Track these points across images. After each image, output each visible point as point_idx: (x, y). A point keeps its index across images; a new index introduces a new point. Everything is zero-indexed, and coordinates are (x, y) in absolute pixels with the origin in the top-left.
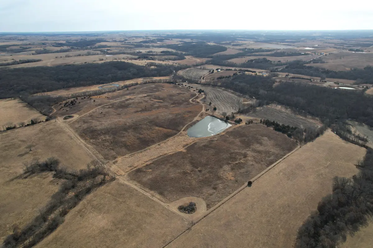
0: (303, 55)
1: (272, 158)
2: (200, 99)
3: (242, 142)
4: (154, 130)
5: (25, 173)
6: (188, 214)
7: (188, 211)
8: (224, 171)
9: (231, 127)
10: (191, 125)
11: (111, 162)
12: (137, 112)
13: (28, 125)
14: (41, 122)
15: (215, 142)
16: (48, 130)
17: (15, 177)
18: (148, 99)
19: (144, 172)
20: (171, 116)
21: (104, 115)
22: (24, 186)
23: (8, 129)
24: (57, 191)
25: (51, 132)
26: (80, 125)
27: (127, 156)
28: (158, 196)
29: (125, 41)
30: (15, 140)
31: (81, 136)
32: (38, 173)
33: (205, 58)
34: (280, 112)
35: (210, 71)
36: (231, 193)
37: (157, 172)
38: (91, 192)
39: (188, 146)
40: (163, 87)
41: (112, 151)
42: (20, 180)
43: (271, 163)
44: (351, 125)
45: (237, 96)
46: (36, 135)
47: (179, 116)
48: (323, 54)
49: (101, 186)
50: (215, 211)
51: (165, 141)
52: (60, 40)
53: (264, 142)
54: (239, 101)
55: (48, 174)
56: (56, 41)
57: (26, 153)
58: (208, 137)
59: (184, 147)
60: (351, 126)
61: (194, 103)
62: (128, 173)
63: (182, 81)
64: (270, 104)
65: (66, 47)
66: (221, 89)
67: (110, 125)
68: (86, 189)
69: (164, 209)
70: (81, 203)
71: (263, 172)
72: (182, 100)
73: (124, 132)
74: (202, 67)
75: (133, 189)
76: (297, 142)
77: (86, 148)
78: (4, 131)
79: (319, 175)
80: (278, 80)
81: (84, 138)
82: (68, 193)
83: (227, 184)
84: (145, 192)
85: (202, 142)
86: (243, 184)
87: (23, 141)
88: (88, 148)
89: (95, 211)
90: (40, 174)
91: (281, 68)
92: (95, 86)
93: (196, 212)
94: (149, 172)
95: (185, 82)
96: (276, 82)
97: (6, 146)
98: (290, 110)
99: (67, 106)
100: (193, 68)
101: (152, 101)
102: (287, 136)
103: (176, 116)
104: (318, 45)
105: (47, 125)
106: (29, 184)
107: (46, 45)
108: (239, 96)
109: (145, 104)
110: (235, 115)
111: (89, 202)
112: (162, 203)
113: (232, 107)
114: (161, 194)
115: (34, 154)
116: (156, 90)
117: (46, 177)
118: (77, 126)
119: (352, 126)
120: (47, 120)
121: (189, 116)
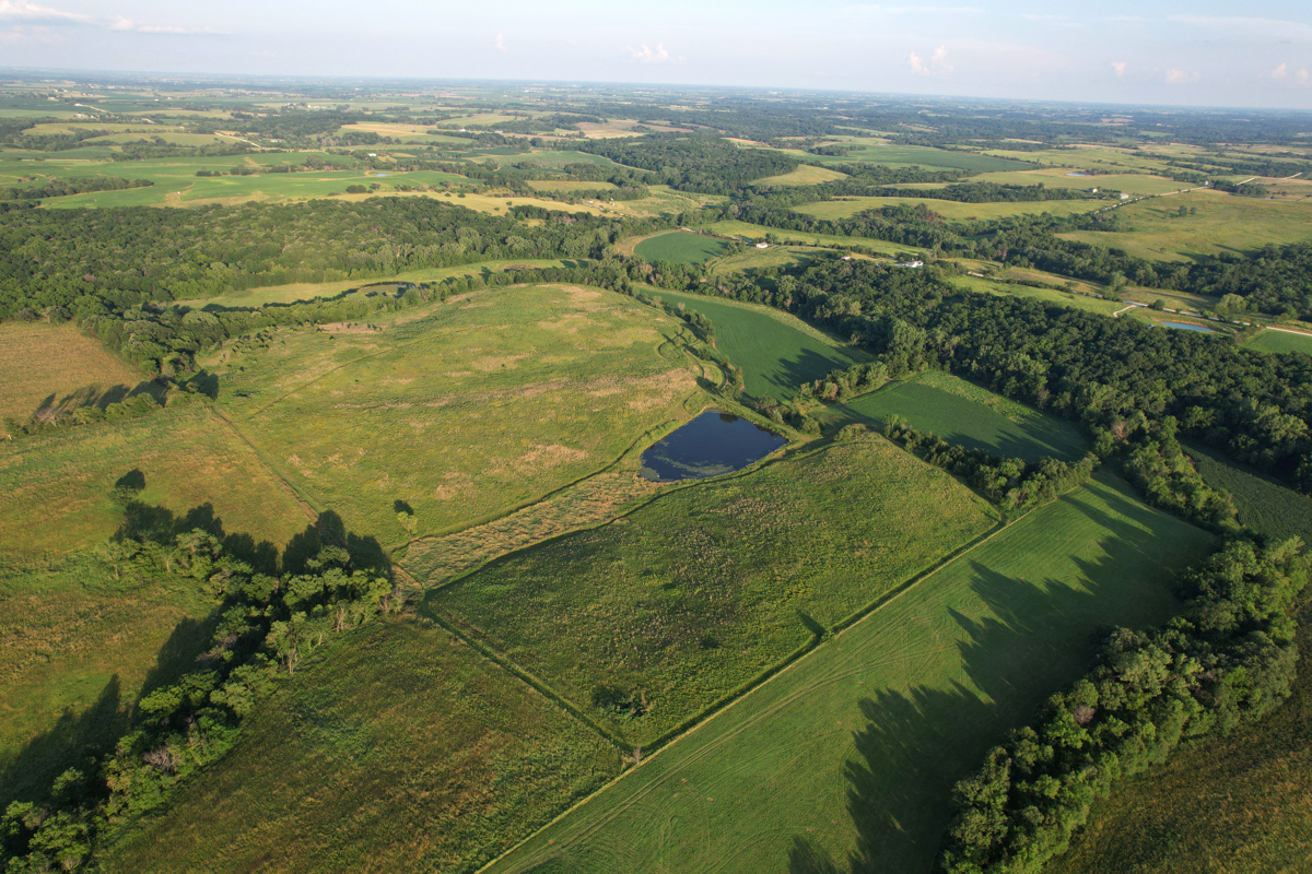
4: (531, 452)
12: (474, 384)
18: (513, 341)
29: (442, 119)
65: (233, 133)
121: (649, 404)
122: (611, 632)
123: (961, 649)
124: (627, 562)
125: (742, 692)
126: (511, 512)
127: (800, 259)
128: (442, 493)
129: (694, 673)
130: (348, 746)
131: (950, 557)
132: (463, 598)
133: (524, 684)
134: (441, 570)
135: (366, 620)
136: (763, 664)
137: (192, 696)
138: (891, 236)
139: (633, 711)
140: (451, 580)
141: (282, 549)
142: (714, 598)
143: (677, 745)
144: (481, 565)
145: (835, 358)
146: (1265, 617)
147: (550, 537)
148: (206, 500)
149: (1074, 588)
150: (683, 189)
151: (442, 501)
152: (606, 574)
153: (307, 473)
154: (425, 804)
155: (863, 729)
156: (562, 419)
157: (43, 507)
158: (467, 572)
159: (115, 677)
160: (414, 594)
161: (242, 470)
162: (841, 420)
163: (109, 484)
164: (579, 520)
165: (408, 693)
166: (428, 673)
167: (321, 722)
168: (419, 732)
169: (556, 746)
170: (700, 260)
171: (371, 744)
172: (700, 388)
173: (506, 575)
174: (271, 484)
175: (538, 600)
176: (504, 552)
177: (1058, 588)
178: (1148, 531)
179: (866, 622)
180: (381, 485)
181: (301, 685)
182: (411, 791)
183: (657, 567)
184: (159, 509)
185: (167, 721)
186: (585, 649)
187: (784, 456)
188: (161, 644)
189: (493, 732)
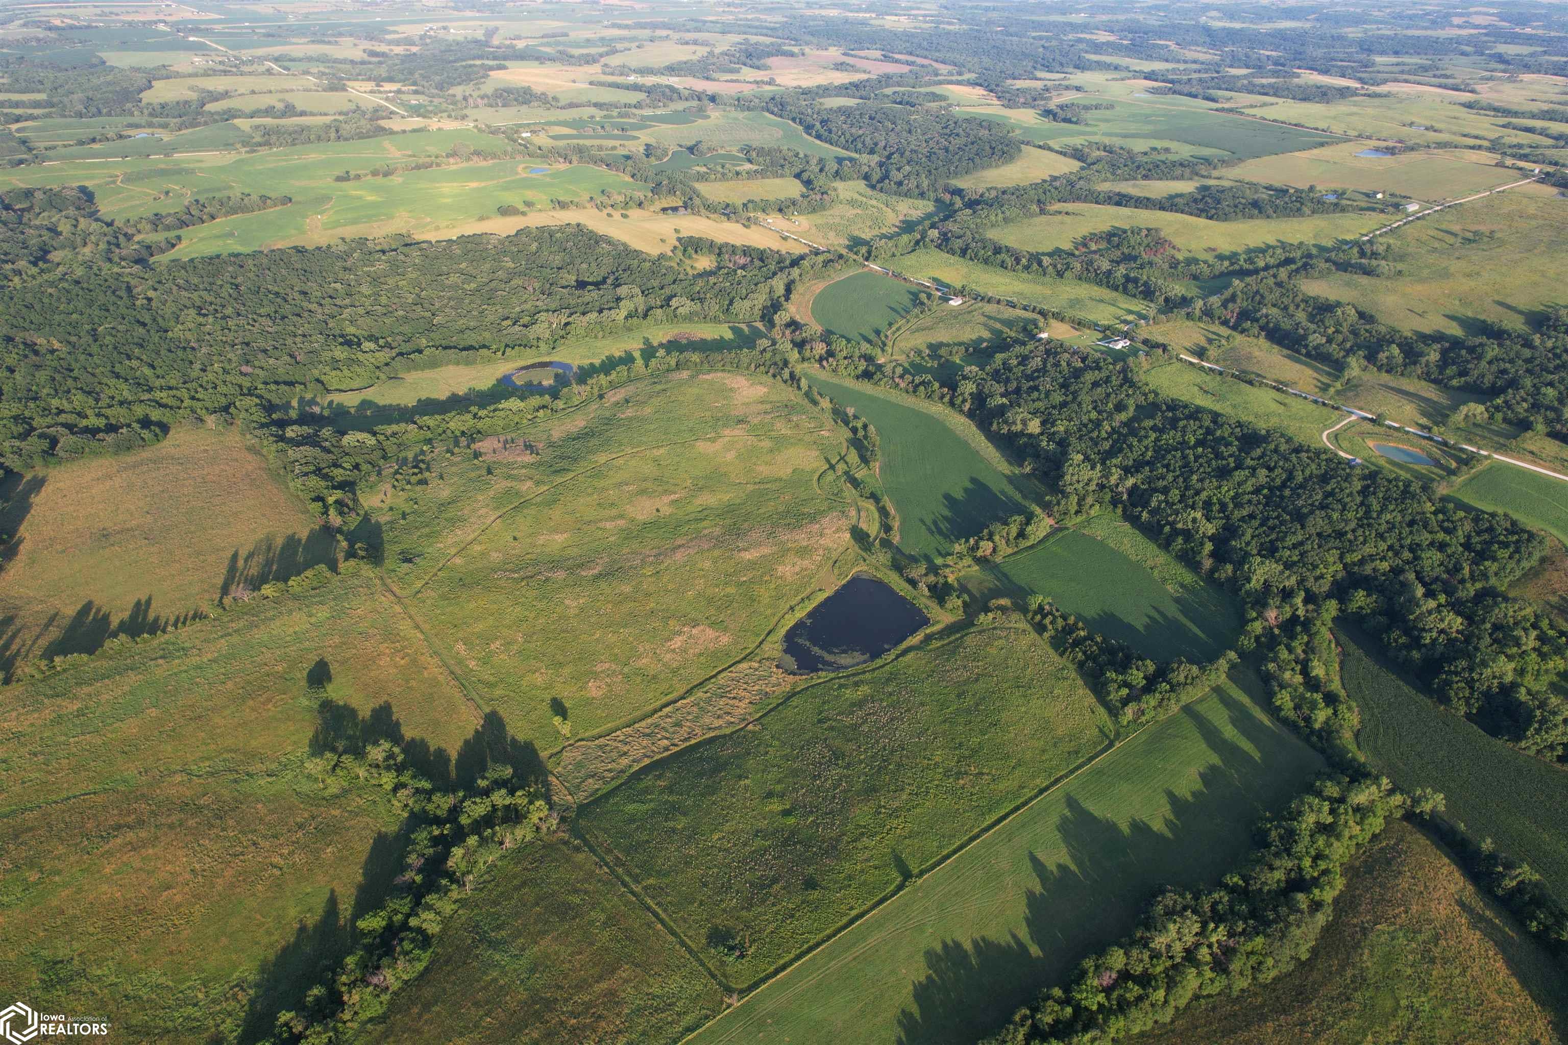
12: (627, 538)
121: (797, 569)
122: (729, 866)
123: (1028, 898)
124: (753, 780)
125: (829, 937)
126: (655, 711)
127: (993, 331)
128: (594, 689)
129: (792, 916)
130: (515, 970)
131: (1047, 788)
132: (608, 817)
133: (654, 919)
134: (591, 781)
135: (527, 840)
136: (851, 908)
137: (395, 919)
138: (1108, 282)
139: (737, 953)
140: (600, 793)
141: (454, 755)
142: (823, 829)
143: (768, 988)
144: (625, 777)
145: (1003, 492)
146: (1316, 874)
147: (688, 744)
148: (385, 698)
149: (1155, 829)
150: (881, 190)
151: (593, 698)
152: (733, 796)
153: (472, 664)
154: (573, 1031)
155: (922, 979)
156: (709, 592)
157: (251, 703)
158: (614, 784)
159: (333, 891)
160: (567, 809)
161: (414, 661)
162: (990, 589)
163: (301, 675)
164: (717, 723)
165: (562, 920)
166: (578, 901)
167: (494, 945)
168: (570, 961)
169: (674, 983)
170: (883, 326)
171: (533, 970)
172: (852, 542)
173: (646, 791)
174: (441, 678)
175: (671, 824)
176: (647, 761)
177: (1140, 828)
178: (1257, 755)
179: (951, 864)
180: (538, 679)
181: (477, 905)
182: (563, 1018)
183: (779, 788)
184: (346, 707)
185: (378, 940)
186: (705, 885)
187: (921, 642)
188: (363, 859)
189: (627, 967)
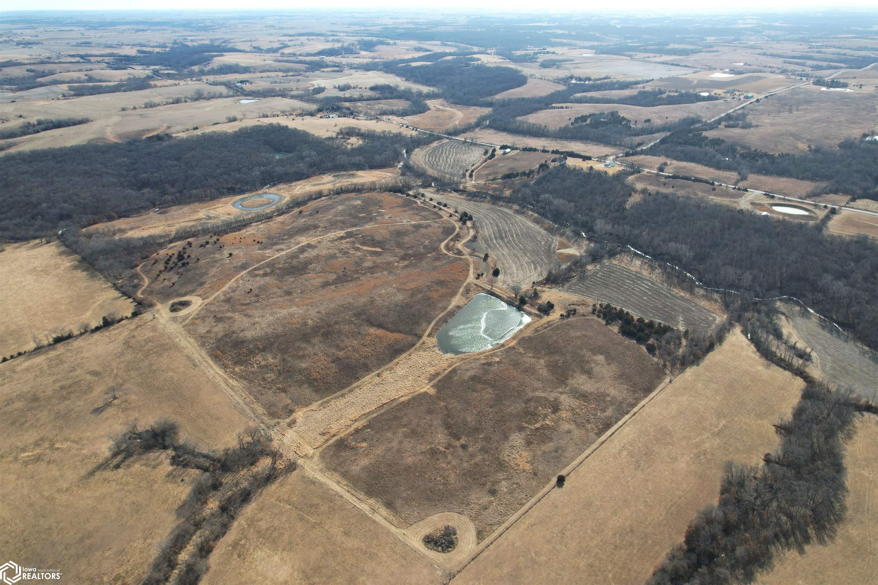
0: (704, 99)
1: (609, 413)
2: (464, 241)
3: (553, 367)
4: (367, 337)
5: (115, 455)
6: (442, 554)
7: (442, 547)
8: (512, 447)
9: (528, 325)
10: (444, 320)
11: (284, 422)
12: (326, 284)
13: (97, 329)
14: (122, 319)
15: (495, 368)
16: (143, 343)
17: (95, 466)
18: (348, 246)
19: (353, 448)
20: (400, 297)
21: (257, 296)
22: (118, 487)
23: (58, 340)
24: (184, 497)
25: (148, 348)
26: (207, 329)
27: (314, 406)
28: (384, 511)
29: (283, 48)
30: (79, 372)
31: (216, 358)
32: (140, 454)
33: (476, 105)
34: (638, 277)
35: (486, 152)
36: (523, 504)
37: (380, 450)
38: (253, 499)
39: (440, 377)
40: (381, 207)
41: (283, 395)
42: (108, 474)
43: (607, 426)
44: (783, 314)
45: (546, 229)
46: (119, 357)
47: (420, 296)
48: (752, 97)
49: (271, 485)
50: (492, 547)
51: (391, 364)
52: (123, 44)
53: (597, 369)
54: (550, 246)
55: (159, 456)
56: (110, 47)
57: (108, 405)
58: (481, 353)
59: (430, 380)
60: (783, 318)
61: (450, 254)
62: (320, 449)
63: (423, 182)
64: (617, 254)
65: (140, 67)
66: (511, 208)
67: (272, 327)
68: (240, 492)
69: (396, 541)
70: (235, 524)
71: (588, 452)
72: (425, 247)
73: (304, 345)
74: (469, 135)
75: (334, 493)
76: (665, 366)
77: (228, 389)
78: (49, 345)
79: (697, 456)
80: (639, 186)
81: (222, 362)
82: (205, 502)
83: (517, 481)
84: (358, 501)
85: (468, 367)
86: (549, 480)
87: (95, 373)
88: (232, 388)
89: (264, 545)
90: (144, 457)
91: (650, 141)
92: (224, 200)
93: (456, 549)
94: (363, 449)
95: (430, 186)
96: (636, 191)
97: (62, 388)
98: (659, 273)
99: (172, 268)
100: (447, 140)
101: (358, 249)
102: (645, 350)
103: (413, 295)
104: (745, 64)
105: (137, 328)
106: (128, 484)
107: (89, 62)
108: (551, 231)
109: (342, 259)
110: (539, 288)
111: (252, 522)
112: (393, 529)
113: (535, 265)
114: (389, 505)
115: (123, 406)
116: (364, 218)
117: (158, 465)
118: (202, 330)
119: (787, 317)
120: (135, 314)
121: (439, 293)
131: (636, 412)
